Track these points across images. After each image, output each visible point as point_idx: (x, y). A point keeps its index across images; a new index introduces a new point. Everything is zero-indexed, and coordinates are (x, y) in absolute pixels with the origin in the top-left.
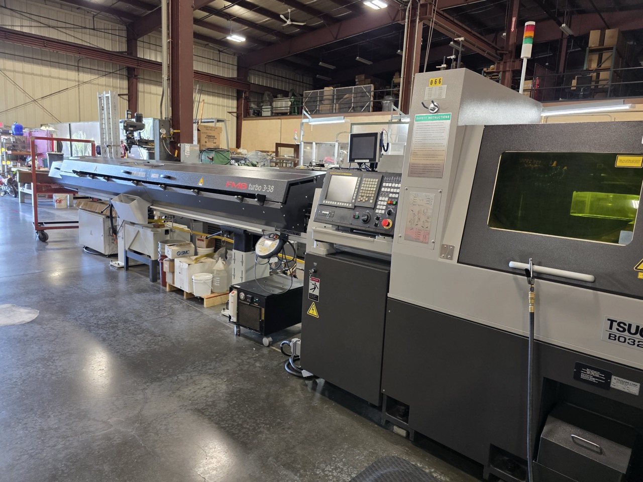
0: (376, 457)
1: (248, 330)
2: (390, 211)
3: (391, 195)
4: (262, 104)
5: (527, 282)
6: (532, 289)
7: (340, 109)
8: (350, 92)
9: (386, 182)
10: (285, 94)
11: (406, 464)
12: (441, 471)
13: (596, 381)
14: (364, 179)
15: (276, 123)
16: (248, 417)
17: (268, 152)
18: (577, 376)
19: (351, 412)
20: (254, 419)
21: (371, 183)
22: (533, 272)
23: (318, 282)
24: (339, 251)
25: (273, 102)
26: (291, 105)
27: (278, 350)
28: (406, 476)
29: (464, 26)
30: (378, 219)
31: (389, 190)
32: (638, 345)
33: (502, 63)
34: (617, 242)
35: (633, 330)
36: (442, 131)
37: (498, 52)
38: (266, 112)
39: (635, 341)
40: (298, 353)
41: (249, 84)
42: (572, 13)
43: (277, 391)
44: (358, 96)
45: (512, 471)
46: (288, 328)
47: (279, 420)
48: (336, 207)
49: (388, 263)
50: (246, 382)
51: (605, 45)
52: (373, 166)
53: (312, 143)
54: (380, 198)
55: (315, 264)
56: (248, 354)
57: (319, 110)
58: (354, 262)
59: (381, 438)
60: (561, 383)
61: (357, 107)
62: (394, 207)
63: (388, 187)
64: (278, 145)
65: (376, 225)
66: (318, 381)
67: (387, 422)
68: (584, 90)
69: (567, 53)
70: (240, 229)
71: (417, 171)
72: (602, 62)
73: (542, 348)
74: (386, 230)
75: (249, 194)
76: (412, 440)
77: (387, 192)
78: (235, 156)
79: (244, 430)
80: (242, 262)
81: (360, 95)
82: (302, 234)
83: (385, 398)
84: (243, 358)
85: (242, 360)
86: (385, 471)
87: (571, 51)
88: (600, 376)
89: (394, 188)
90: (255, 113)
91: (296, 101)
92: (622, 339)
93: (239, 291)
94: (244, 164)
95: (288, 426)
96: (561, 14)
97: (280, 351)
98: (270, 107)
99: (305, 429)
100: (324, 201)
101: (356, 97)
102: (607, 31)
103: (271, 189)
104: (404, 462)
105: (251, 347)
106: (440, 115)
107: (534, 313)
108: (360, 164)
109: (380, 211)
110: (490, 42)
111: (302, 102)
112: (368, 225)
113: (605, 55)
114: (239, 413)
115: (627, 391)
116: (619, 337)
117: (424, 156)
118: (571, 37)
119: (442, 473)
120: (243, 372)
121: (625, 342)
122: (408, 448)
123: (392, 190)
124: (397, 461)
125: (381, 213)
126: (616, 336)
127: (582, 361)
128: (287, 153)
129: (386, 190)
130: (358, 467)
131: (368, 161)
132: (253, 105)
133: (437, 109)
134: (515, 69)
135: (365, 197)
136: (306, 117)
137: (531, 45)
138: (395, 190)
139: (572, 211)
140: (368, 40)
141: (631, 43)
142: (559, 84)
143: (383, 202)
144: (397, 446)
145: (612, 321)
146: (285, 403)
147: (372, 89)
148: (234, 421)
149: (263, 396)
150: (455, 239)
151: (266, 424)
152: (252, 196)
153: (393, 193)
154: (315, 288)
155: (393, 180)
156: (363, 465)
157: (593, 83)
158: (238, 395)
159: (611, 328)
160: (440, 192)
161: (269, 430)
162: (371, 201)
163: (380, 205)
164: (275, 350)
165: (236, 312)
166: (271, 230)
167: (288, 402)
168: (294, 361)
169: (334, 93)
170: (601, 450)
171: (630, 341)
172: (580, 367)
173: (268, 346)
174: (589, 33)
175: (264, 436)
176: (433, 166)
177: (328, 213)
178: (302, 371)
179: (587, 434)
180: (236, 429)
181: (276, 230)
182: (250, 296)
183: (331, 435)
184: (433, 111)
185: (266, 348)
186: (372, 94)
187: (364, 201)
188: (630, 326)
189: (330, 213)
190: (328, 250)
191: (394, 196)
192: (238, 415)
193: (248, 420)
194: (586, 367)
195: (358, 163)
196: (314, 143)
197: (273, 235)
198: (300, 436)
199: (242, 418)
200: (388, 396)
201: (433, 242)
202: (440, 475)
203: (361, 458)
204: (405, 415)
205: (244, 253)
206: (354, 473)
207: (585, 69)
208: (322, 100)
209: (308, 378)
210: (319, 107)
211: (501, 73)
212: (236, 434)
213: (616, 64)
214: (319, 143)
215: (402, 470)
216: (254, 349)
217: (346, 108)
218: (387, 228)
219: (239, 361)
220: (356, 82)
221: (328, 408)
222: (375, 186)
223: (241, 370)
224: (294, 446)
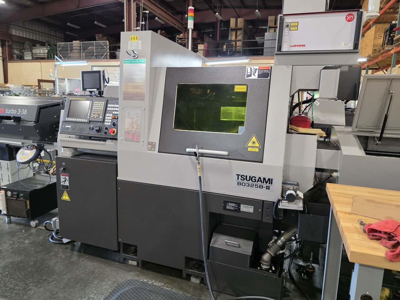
0: (117, 284)
1: (17, 218)
2: (114, 123)
3: (114, 112)
4: (24, 51)
5: (196, 159)
6: (199, 163)
7: (86, 56)
8: (92, 45)
9: (110, 104)
10: (43, 44)
11: (137, 282)
12: (159, 280)
13: (234, 209)
14: (95, 102)
15: (36, 65)
16: (19, 281)
17: (32, 86)
18: (225, 208)
19: (100, 259)
20: (24, 281)
21: (99, 105)
22: (198, 153)
23: (67, 176)
24: (82, 153)
25: (33, 49)
26: (48, 52)
27: (42, 228)
28: (137, 290)
29: (162, 8)
30: (106, 129)
31: (112, 109)
32: (251, 186)
33: (186, 33)
34: (237, 132)
35: (248, 179)
36: (141, 70)
37: (184, 26)
38: (28, 56)
39: (249, 184)
40: (58, 228)
41: (11, 36)
42: (221, 7)
43: (43, 257)
44: (98, 48)
45: (198, 269)
46: (52, 211)
47: (45, 277)
48: (76, 122)
49: (116, 157)
50: (17, 257)
51: (238, 26)
52: (101, 93)
53: (64, 79)
54: (107, 115)
55: (64, 164)
56: (18, 236)
57: (70, 57)
58: (93, 160)
59: (121, 270)
60: (219, 214)
61: (98, 55)
62: (116, 120)
63: (112, 107)
64: (40, 81)
65: (106, 133)
66: (75, 243)
67: (124, 259)
68: (230, 51)
69: (220, 30)
70: (3, 144)
71: (128, 97)
72: (237, 36)
73: (207, 196)
74: (113, 136)
75: (6, 117)
76: (141, 266)
77: (111, 110)
78: (3, 89)
79: (16, 291)
80: (8, 169)
81: (100, 47)
82: (55, 143)
83: (121, 245)
84: (14, 239)
85: (13, 241)
86: (123, 291)
87: (222, 29)
88: (235, 206)
89: (116, 107)
90: (19, 57)
91: (52, 50)
92: (244, 184)
93: (6, 190)
94: (9, 95)
95: (52, 280)
96: (215, 7)
97: (44, 228)
98: (30, 53)
99: (65, 278)
100: (66, 119)
101: (98, 49)
102: (239, 19)
103: (25, 112)
104: (136, 281)
105: (21, 230)
106: (139, 60)
107: (201, 176)
108: (91, 92)
109: (108, 124)
110: (179, 20)
111: (57, 51)
112: (100, 133)
113: (239, 33)
114: (11, 280)
115: (248, 211)
116: (242, 183)
117: (131, 86)
118: (221, 20)
119: (159, 281)
120: (14, 250)
121: (245, 185)
122: (138, 272)
123: (114, 109)
124: (131, 282)
125: (108, 125)
126: (241, 183)
127: (226, 199)
128: (47, 87)
129: (110, 109)
130: (104, 293)
131: (96, 90)
132: (16, 51)
133: (137, 56)
134: (194, 37)
135: (96, 115)
136: (57, 61)
137: (193, 21)
138: (116, 109)
139: (221, 118)
140: (102, 10)
141: (251, 27)
142: (218, 47)
143: (109, 117)
144: (131, 273)
145: (238, 175)
146: (50, 264)
147: (108, 44)
148: (7, 287)
149: (32, 263)
150: (155, 138)
151: (34, 283)
152: (9, 118)
153: (115, 111)
154: (65, 181)
155: (115, 102)
156: (109, 291)
157: (234, 48)
158: (10, 267)
159: (238, 179)
160: (144, 109)
161: (36, 286)
162: (101, 117)
163: (107, 119)
164: (41, 229)
165: (5, 206)
166: (30, 142)
167: (52, 263)
168: (56, 234)
169: (80, 45)
170: (239, 245)
171: (247, 185)
172: (226, 203)
173: (36, 227)
174: (230, 20)
175: (33, 291)
176: (138, 93)
177: (70, 127)
178: (63, 240)
179: (233, 238)
180: (9, 292)
181: (33, 142)
182: (16, 193)
183: (85, 278)
184: (134, 57)
185: (34, 228)
186: (108, 47)
187: (96, 117)
188: (246, 176)
189: (71, 127)
190: (73, 153)
191: (116, 113)
192: (10, 281)
193: (19, 283)
194: (229, 202)
195: (90, 91)
196: (66, 80)
197: (30, 146)
198: (62, 284)
199: (14, 283)
200: (123, 243)
201: (143, 141)
202: (158, 283)
203: (107, 287)
204: (135, 252)
205: (8, 162)
206: (102, 298)
207: (229, 39)
208: (72, 50)
209: (68, 243)
210: (70, 55)
211: (187, 39)
212: (9, 296)
213: (244, 38)
214: (70, 79)
215: (134, 287)
216: (24, 231)
217: (90, 56)
218: (113, 134)
219: (11, 242)
220: (96, 39)
221: (83, 261)
222: (103, 107)
223: (13, 248)
224: (57, 293)
